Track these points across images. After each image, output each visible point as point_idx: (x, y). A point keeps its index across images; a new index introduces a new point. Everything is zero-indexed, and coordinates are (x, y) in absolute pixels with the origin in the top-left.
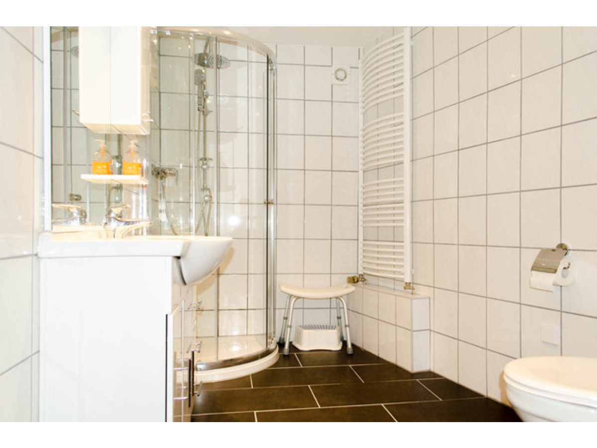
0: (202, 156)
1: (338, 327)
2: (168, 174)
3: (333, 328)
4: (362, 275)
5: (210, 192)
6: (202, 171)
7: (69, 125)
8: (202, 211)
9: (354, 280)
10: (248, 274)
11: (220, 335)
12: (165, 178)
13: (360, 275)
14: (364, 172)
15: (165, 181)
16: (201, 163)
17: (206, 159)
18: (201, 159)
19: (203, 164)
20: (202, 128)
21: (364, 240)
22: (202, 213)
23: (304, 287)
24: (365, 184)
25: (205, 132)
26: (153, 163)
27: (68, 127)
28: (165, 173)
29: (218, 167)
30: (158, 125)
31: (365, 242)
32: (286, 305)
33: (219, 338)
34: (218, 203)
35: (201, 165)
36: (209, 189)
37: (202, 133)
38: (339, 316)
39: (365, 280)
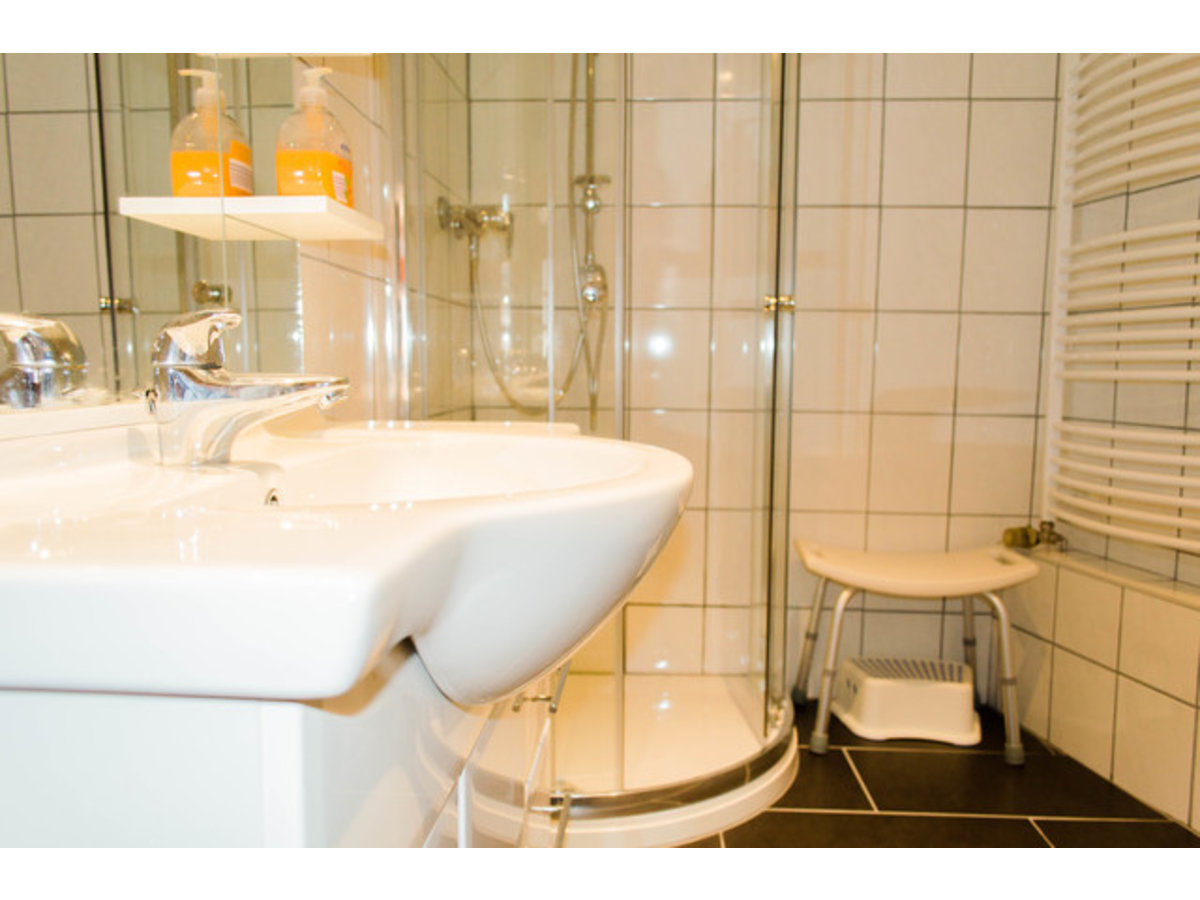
0: (580, 170)
1: (967, 672)
2: (485, 226)
3: (952, 675)
4: (1051, 524)
5: (603, 275)
6: (580, 217)
7: (246, 104)
8: (582, 331)
9: (1023, 540)
10: (706, 509)
11: (630, 667)
12: (478, 237)
13: (1043, 523)
14: (1077, 205)
15: (478, 245)
16: (579, 192)
17: (592, 181)
18: (580, 181)
19: (587, 197)
20: (582, 94)
21: (1065, 419)
22: (581, 337)
23: (866, 549)
24: (1078, 247)
25: (591, 101)
26: (444, 194)
27: (243, 107)
28: (479, 225)
29: (628, 206)
30: (464, 88)
31: (1071, 427)
32: (814, 601)
33: (627, 677)
34: (628, 309)
35: (578, 201)
36: (599, 270)
37: (581, 108)
38: (969, 637)
39: (1060, 538)
